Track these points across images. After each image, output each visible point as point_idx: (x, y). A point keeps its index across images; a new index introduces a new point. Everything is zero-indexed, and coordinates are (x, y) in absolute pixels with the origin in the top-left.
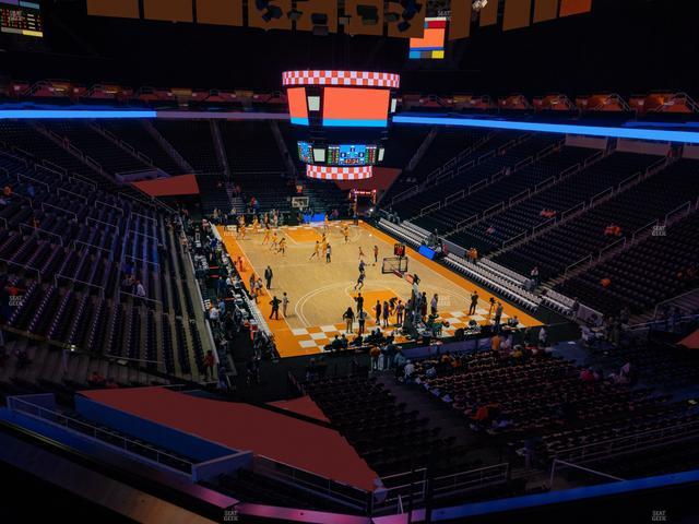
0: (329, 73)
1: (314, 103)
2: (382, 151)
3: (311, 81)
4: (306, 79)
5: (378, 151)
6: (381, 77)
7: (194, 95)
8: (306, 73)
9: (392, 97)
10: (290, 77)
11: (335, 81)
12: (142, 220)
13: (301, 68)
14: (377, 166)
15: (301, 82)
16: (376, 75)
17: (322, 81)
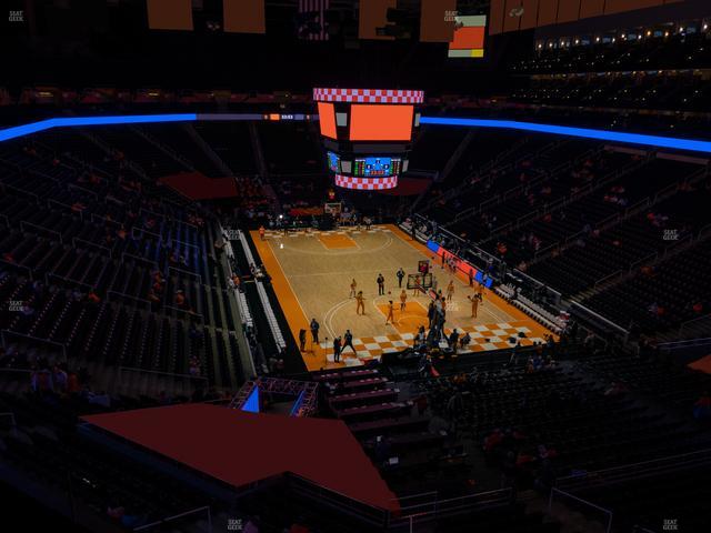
0: (355, 92)
1: (342, 118)
2: (406, 163)
3: (339, 99)
4: (334, 97)
5: (402, 163)
6: (405, 95)
7: (233, 96)
8: (334, 91)
9: (415, 112)
10: (320, 94)
11: (360, 99)
12: (183, 227)
13: (330, 86)
14: (401, 176)
15: (330, 99)
16: (400, 93)
17: (349, 99)
